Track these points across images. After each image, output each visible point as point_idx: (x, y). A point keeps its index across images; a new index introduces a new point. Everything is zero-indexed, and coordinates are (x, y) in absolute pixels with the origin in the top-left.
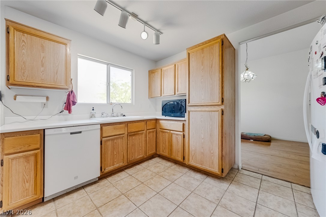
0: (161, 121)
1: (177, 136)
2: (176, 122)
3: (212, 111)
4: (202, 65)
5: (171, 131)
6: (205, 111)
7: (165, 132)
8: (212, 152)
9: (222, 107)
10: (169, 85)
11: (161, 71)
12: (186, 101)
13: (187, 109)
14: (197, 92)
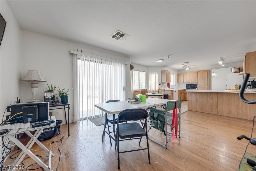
9: (208, 86)
10: (188, 79)
11: (184, 75)
12: (196, 85)
13: (197, 87)
14: (201, 82)
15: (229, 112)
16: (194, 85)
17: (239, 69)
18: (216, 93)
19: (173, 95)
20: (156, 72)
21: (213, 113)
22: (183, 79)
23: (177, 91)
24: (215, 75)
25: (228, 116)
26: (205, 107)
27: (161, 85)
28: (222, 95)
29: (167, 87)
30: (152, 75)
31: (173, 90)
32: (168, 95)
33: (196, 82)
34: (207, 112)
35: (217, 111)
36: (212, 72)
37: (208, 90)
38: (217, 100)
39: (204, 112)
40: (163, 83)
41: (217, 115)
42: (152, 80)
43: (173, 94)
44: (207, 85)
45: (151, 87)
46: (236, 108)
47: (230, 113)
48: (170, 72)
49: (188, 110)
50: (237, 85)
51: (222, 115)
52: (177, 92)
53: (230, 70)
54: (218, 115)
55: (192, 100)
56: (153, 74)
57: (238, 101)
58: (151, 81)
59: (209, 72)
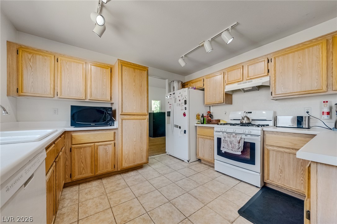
0: (74, 134)
1: (105, 147)
2: (104, 132)
3: (142, 119)
4: (134, 82)
5: (96, 144)
6: (137, 119)
7: (85, 147)
8: (142, 149)
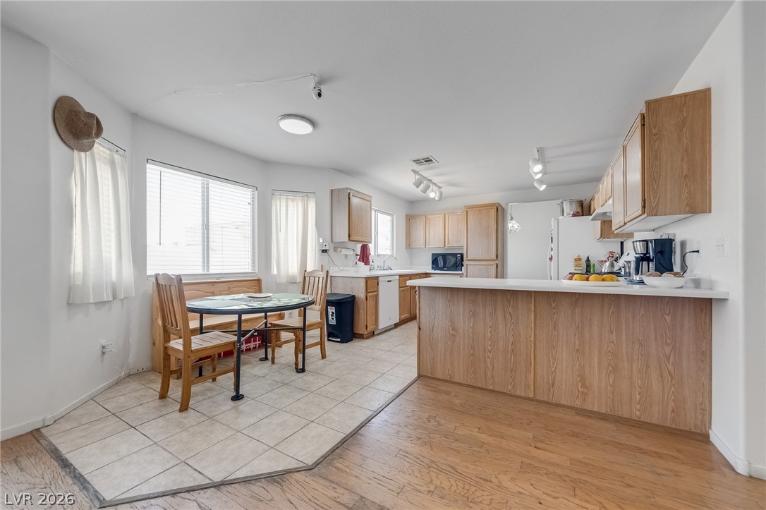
9: (497, 262)
10: (436, 236)
11: (426, 218)
12: (462, 255)
13: (465, 263)
14: (475, 248)
15: (580, 384)
16: (454, 255)
17: (581, 204)
18: (528, 294)
19: (376, 297)
20: (307, 194)
21: (518, 393)
22: (422, 234)
23: (398, 277)
24: (517, 227)
25: (578, 404)
26: (485, 362)
27: (331, 252)
28: (554, 305)
29: (361, 264)
30: (290, 203)
31: (377, 278)
32: (354, 297)
33: (462, 248)
34: (491, 388)
35: (534, 384)
36: (509, 217)
37: (497, 277)
38: (532, 325)
39: (480, 385)
40: (338, 247)
41: (532, 400)
42: (287, 230)
43: (377, 291)
44: (495, 258)
45: (282, 262)
46: (609, 365)
47: (585, 391)
48: (370, 202)
49: (420, 376)
50: (580, 259)
51: (554, 401)
52: (395, 285)
53: (559, 208)
54: (538, 401)
55: (433, 328)
56: (293, 200)
57: (614, 333)
58: (282, 235)
59: (499, 212)
